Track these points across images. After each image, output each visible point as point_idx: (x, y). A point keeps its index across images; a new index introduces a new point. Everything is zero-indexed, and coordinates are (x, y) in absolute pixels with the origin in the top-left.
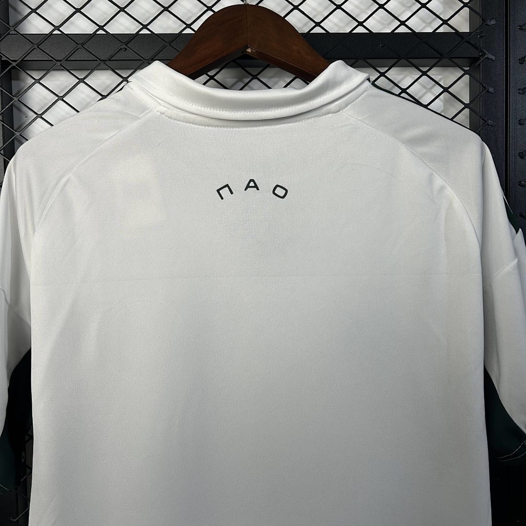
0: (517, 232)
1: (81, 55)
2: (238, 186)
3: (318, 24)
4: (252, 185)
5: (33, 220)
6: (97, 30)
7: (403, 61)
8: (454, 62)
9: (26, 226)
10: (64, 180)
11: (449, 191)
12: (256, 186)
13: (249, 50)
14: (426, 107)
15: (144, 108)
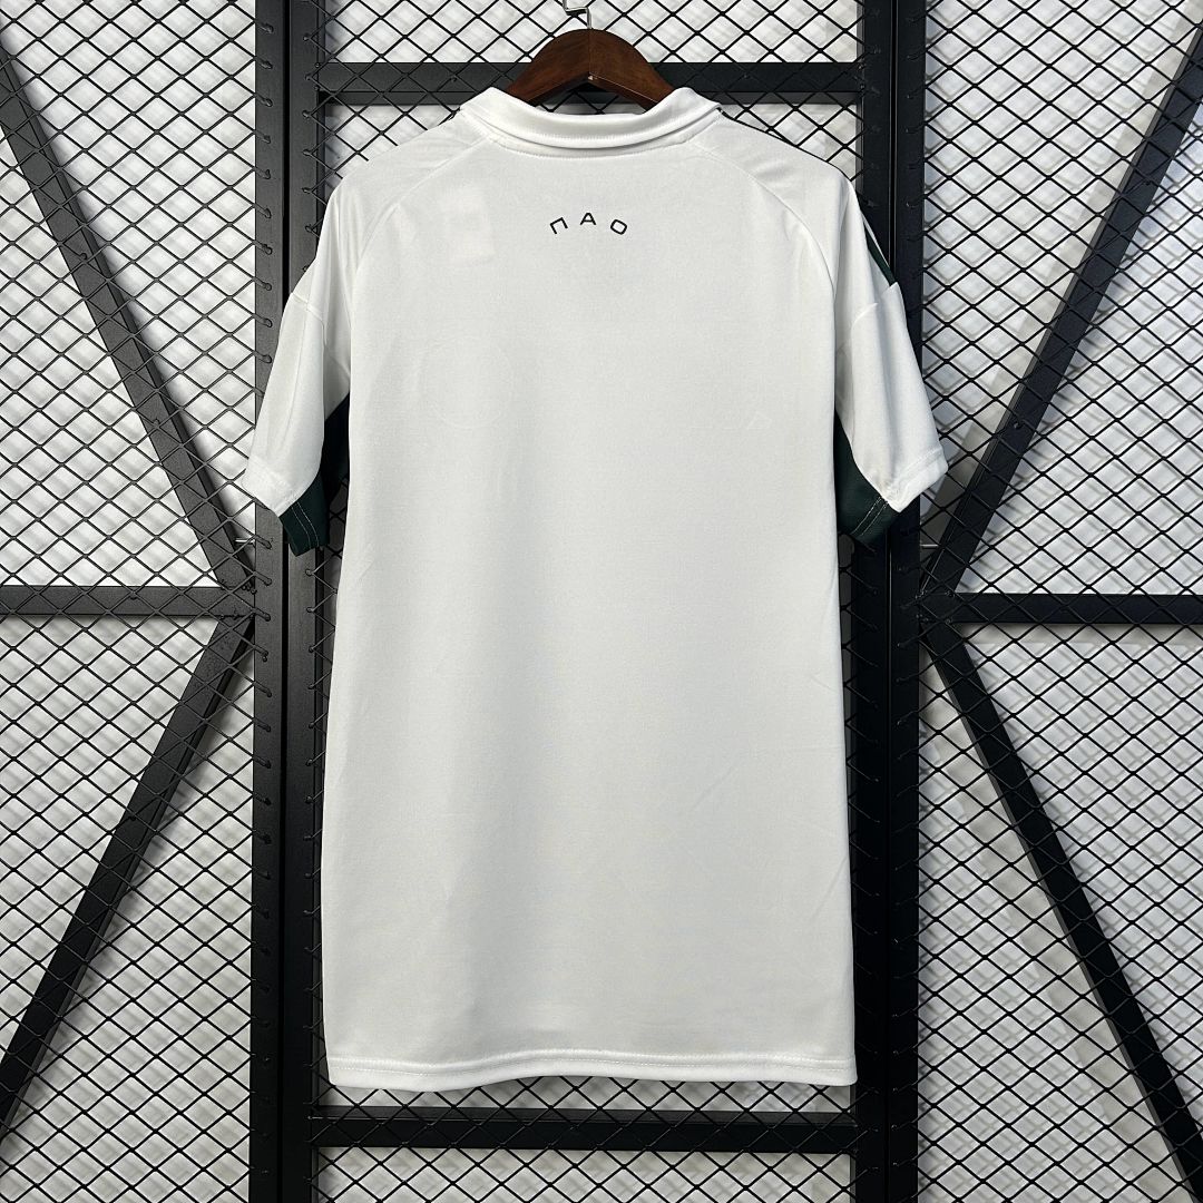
0: (890, 285)
1: (407, 85)
2: (573, 219)
3: (673, 53)
4: (588, 218)
5: (356, 248)
6: (426, 58)
7: (771, 95)
8: (832, 98)
9: (348, 258)
10: (391, 209)
11: (803, 230)
12: (593, 221)
13: (591, 78)
14: (797, 146)
15: (476, 137)
